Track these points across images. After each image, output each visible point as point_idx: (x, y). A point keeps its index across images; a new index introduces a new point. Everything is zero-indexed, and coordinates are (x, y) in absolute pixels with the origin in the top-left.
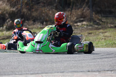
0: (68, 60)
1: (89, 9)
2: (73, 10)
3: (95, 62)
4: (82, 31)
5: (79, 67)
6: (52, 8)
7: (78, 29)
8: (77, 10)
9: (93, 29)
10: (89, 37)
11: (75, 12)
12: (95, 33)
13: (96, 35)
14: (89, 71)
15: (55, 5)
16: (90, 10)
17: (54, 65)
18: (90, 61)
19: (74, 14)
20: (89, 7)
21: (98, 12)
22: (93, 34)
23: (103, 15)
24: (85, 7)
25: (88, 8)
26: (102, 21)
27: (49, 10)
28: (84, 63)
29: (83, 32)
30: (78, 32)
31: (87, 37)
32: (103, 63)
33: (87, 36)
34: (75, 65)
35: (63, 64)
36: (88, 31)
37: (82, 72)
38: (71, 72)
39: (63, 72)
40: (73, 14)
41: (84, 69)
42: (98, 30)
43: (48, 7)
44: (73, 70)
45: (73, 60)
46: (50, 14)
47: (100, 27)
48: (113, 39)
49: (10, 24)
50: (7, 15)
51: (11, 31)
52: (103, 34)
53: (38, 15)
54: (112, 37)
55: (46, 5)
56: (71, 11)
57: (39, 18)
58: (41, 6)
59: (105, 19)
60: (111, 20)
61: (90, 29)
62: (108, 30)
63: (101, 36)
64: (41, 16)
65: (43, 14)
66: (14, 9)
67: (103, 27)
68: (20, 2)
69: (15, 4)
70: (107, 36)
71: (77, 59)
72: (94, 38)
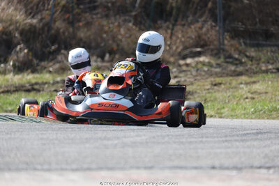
0: (163, 141)
1: (215, 26)
2: (178, 28)
3: (229, 148)
4: (199, 78)
5: (191, 156)
6: (125, 21)
7: (189, 73)
8: (186, 27)
9: (224, 73)
10: (215, 92)
11: (182, 32)
12: (230, 84)
13: (232, 88)
14: (213, 168)
15: (134, 13)
16: (217, 28)
17: (130, 151)
18: (216, 145)
19: (180, 36)
20: (215, 21)
21: (236, 34)
22: (223, 86)
23: (248, 42)
24: (205, 22)
25: (214, 24)
26: (247, 56)
27: (119, 26)
28: (202, 149)
29: (199, 80)
30: (188, 80)
31: (209, 93)
32: (247, 150)
33: (208, 89)
34: (181, 152)
35: (150, 150)
36: (212, 79)
37: (196, 168)
38: (171, 168)
39: (151, 168)
40: (178, 38)
41: (203, 163)
42: (236, 78)
43: (118, 17)
44: (176, 163)
45: (175, 143)
46: (121, 35)
47: (240, 69)
48: (272, 98)
49: (24, 57)
50: (17, 35)
51: (25, 74)
52: (249, 87)
53: (92, 37)
54: (269, 95)
55: (111, 12)
56: (173, 29)
57: (93, 44)
58: (99, 16)
59: (255, 51)
60: (269, 54)
61: (217, 75)
62: (260, 77)
63: (244, 90)
64: (99, 39)
65: (105, 35)
66: (35, 21)
67: (247, 70)
68: (49, 4)
69: (37, 8)
70: (259, 91)
71: (184, 140)
72: (225, 95)
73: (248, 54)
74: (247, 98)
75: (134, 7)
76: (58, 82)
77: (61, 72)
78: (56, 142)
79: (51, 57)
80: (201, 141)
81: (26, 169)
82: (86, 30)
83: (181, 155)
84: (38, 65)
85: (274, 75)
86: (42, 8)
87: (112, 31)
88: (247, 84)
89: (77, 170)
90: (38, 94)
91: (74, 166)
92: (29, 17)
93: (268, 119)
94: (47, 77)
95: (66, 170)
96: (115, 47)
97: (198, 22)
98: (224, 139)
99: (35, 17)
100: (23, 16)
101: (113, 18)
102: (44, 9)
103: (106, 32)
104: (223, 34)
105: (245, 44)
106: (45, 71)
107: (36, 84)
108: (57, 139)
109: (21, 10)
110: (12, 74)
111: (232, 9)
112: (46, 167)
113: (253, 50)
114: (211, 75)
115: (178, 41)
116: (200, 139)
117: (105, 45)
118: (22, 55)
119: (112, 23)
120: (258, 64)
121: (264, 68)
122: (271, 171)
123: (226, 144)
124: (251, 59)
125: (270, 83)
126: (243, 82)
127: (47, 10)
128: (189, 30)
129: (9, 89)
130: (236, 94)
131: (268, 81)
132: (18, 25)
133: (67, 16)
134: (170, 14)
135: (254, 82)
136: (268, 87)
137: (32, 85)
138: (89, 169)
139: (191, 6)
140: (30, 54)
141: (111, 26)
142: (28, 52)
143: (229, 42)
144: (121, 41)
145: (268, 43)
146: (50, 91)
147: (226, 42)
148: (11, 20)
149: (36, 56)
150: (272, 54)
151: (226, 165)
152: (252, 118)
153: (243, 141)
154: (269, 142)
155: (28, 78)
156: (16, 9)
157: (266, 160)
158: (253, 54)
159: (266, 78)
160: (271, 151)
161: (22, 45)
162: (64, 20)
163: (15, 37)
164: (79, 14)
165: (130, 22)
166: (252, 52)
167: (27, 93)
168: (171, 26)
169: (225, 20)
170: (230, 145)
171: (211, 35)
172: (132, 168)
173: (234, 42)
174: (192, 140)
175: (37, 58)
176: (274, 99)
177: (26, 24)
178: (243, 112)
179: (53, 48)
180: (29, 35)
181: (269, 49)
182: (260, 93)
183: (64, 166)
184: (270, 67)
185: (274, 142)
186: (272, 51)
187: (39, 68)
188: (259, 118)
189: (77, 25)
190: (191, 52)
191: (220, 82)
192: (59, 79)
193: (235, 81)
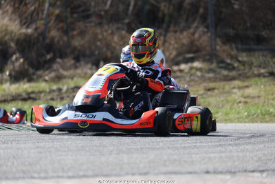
0: (158, 147)
1: (207, 32)
2: (170, 35)
3: (223, 152)
4: (192, 83)
5: (185, 162)
6: (118, 29)
7: (183, 79)
8: (178, 34)
9: (216, 78)
10: (209, 97)
11: (175, 38)
12: (223, 88)
13: (225, 93)
14: (207, 172)
15: (127, 21)
16: (209, 34)
17: (125, 157)
18: (211, 150)
19: (173, 42)
20: (207, 27)
21: (228, 40)
22: (216, 91)
23: (240, 46)
24: (197, 27)
25: (205, 30)
26: (239, 61)
27: (113, 34)
28: (196, 154)
31: (203, 98)
32: (241, 154)
33: (202, 95)
34: (176, 157)
35: (145, 156)
36: (205, 84)
37: (190, 173)
38: (166, 173)
39: (146, 174)
40: (170, 44)
41: (197, 168)
42: (230, 82)
43: (111, 25)
44: (170, 168)
45: (169, 148)
46: (115, 42)
47: (233, 73)
48: (265, 102)
49: (20, 66)
50: (12, 45)
51: (22, 84)
52: (242, 91)
53: (86, 45)
54: (262, 99)
55: (104, 21)
56: (165, 36)
57: (88, 52)
58: (93, 24)
59: (247, 56)
60: (261, 58)
61: (210, 80)
62: (253, 81)
63: (237, 95)
64: (93, 48)
65: (99, 43)
66: (30, 31)
67: (240, 75)
68: (43, 14)
69: (31, 18)
70: (252, 95)
71: (179, 146)
72: (218, 99)
73: (240, 59)
74: (240, 102)
75: (127, 14)
76: (54, 91)
77: (57, 80)
78: (53, 150)
79: (47, 66)
80: (195, 146)
81: (24, 178)
82: (79, 38)
83: (175, 160)
84: (34, 74)
85: (266, 79)
86: (36, 18)
87: (105, 39)
88: (240, 88)
89: (73, 177)
90: (35, 102)
91: (70, 174)
92: (25, 27)
93: (261, 122)
94: (43, 86)
95: (62, 177)
96: (109, 54)
97: (190, 28)
98: (218, 143)
99: (30, 26)
100: (18, 26)
101: (106, 27)
102: (38, 19)
103: (100, 40)
104: (215, 40)
105: (237, 49)
106: (41, 80)
107: (33, 92)
108: (53, 147)
109: (15, 20)
110: (8, 84)
111: (223, 14)
112: (42, 175)
113: (244, 54)
114: (205, 81)
115: (171, 47)
116: (195, 145)
117: (99, 53)
118: (17, 64)
119: (106, 31)
120: (251, 68)
121: (256, 72)
122: (265, 174)
123: (220, 148)
124: (243, 63)
125: (262, 86)
126: (237, 87)
127: (42, 19)
128: (181, 36)
129: (6, 98)
130: (229, 98)
131: (261, 84)
132: (13, 34)
133: (61, 25)
134: (163, 21)
135: (247, 87)
136: (261, 91)
137: (29, 94)
138: (85, 176)
139: (182, 12)
140: (26, 63)
141: (105, 34)
142: (24, 62)
143: (221, 47)
144: (115, 48)
145: (260, 47)
146: (47, 100)
147: (218, 48)
148: (6, 30)
149: (31, 65)
150: (264, 58)
151: (220, 170)
152: (245, 122)
153: (236, 145)
154: (262, 146)
155: (24, 87)
156: (10, 20)
157: (260, 163)
158: (245, 59)
159: (259, 83)
160: (264, 154)
161: (18, 55)
162: (58, 29)
163: (10, 47)
164: (73, 23)
165: (123, 29)
166: (243, 57)
167: (23, 102)
168: (163, 33)
169: (216, 26)
170: (224, 149)
171: (204, 41)
172: (127, 174)
173: (227, 48)
174: (186, 145)
175: (33, 67)
176: (266, 103)
177: (21, 34)
178: (237, 116)
179: (48, 57)
180: (25, 45)
181: (261, 53)
182: (253, 98)
183: (61, 174)
184: (262, 71)
185: (267, 145)
186: (263, 55)
187: (35, 77)
188: (253, 122)
189: (71, 34)
190: (184, 58)
191: (213, 87)
192: (55, 87)
193: (228, 86)
